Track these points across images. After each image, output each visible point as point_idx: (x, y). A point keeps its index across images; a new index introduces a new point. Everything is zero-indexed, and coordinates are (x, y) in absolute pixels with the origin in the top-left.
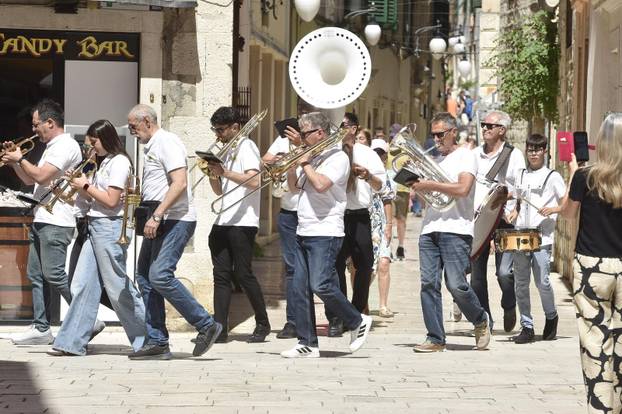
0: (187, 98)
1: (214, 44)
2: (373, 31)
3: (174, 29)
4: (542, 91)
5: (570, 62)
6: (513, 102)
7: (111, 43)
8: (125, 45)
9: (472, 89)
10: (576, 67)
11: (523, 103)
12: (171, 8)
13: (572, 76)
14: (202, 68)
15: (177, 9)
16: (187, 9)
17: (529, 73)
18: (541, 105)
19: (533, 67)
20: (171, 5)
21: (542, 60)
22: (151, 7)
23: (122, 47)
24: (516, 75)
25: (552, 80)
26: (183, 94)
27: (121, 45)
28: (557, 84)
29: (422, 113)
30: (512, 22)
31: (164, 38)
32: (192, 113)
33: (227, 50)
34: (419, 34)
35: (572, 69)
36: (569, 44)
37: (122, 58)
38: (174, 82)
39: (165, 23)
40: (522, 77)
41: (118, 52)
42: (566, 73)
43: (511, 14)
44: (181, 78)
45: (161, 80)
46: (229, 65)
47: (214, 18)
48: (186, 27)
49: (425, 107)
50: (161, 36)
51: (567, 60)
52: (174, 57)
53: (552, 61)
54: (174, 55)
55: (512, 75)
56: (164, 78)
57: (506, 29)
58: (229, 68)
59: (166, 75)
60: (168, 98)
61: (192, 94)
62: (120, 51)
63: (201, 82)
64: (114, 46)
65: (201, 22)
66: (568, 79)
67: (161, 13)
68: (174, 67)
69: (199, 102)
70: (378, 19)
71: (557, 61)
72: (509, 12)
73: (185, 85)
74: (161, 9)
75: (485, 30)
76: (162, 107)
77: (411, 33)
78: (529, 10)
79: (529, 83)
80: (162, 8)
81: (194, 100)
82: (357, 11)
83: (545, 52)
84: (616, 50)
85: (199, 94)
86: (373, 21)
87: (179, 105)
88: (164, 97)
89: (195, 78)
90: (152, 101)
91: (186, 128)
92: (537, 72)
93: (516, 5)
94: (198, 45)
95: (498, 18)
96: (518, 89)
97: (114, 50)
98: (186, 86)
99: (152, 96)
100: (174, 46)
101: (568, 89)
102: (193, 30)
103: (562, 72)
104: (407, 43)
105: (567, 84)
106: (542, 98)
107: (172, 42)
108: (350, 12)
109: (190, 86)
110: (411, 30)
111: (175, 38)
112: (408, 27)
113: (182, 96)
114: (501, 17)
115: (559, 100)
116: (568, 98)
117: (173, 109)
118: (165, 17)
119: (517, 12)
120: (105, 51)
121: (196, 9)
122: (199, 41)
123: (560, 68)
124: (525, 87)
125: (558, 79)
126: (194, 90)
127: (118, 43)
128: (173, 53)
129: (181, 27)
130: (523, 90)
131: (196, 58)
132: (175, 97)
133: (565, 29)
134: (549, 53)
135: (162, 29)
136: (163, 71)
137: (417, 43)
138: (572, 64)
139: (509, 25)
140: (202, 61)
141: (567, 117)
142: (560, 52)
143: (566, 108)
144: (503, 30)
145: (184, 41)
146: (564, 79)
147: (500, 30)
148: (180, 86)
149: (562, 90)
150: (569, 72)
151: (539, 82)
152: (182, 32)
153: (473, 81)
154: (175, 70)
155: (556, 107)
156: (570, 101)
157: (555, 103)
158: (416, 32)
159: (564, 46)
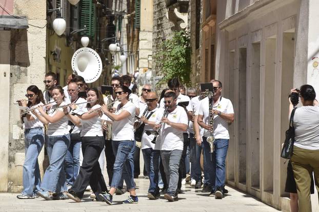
0: (23, 74)
1: (36, 47)
2: (85, 40)
3: (16, 39)
4: (183, 71)
6: (168, 76)
10: (203, 58)
12: (15, 29)
13: (201, 64)
14: (30, 59)
15: (18, 30)
16: (23, 30)
17: (176, 62)
18: (182, 78)
19: (178, 58)
20: (15, 27)
21: (182, 55)
22: (4, 28)
24: (169, 63)
25: (188, 65)
26: (20, 72)
28: (190, 67)
30: (160, 36)
31: (11, 44)
32: (25, 82)
33: (43, 50)
35: (199, 60)
36: (197, 47)
38: (16, 66)
39: (12, 36)
40: (172, 64)
42: (196, 62)
43: (159, 32)
44: (20, 64)
45: (9, 65)
46: (44, 57)
47: (36, 34)
48: (22, 38)
50: (9, 43)
51: (196, 55)
52: (16, 54)
53: (187, 55)
55: (168, 62)
56: (11, 64)
58: (44, 59)
59: (12, 62)
60: (13, 75)
61: (25, 72)
63: (30, 67)
65: (29, 36)
66: (197, 65)
67: (9, 32)
68: (16, 58)
69: (29, 76)
70: (88, 34)
71: (190, 56)
72: (158, 31)
73: (21, 68)
75: (142, 40)
76: (10, 79)
77: (100, 41)
78: (170, 30)
79: (176, 67)
80: (10, 28)
81: (26, 75)
82: (76, 30)
83: (184, 51)
84: (234, 51)
85: (29, 72)
86: (85, 35)
87: (19, 78)
88: (11, 74)
89: (26, 64)
90: (5, 76)
91: (22, 89)
92: (180, 61)
93: (162, 27)
95: (151, 34)
96: (170, 69)
98: (22, 68)
99: (5, 73)
100: (16, 48)
101: (197, 70)
102: (26, 40)
104: (98, 46)
105: (197, 67)
106: (183, 74)
107: (15, 46)
108: (73, 30)
109: (24, 68)
111: (17, 44)
113: (20, 74)
114: (153, 33)
115: (191, 76)
116: (197, 74)
117: (16, 80)
118: (11, 34)
119: (162, 31)
121: (28, 29)
122: (29, 45)
123: (192, 60)
126: (27, 70)
128: (16, 51)
129: (20, 38)
130: (173, 70)
131: (28, 54)
132: (17, 74)
133: (195, 39)
134: (186, 51)
135: (10, 39)
136: (11, 60)
137: (103, 46)
138: (199, 57)
139: (158, 37)
140: (30, 56)
141: (197, 84)
142: (192, 51)
143: (196, 79)
144: (155, 40)
145: (21, 45)
146: (195, 65)
147: (153, 40)
148: (19, 68)
149: (194, 70)
150: (198, 62)
151: (181, 66)
152: (20, 41)
153: (120, 66)
154: (16, 60)
155: (189, 79)
156: (199, 76)
157: (189, 77)
158: (102, 41)
159: (194, 48)
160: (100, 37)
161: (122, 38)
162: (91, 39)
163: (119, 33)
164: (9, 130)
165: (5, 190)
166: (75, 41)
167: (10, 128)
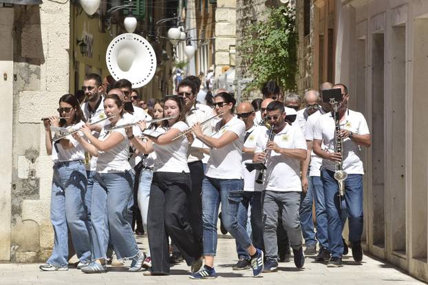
0: (34, 76)
1: (55, 34)
2: (130, 22)
3: (23, 21)
4: (284, 69)
5: (308, 47)
6: (261, 78)
10: (316, 51)
12: (21, 5)
13: (312, 59)
15: (26, 6)
16: (33, 6)
17: (273, 55)
18: (283, 81)
19: (276, 50)
20: (21, 3)
21: (283, 45)
22: (4, 4)
24: (263, 56)
25: (292, 60)
26: (30, 73)
28: (295, 64)
30: (248, 15)
31: (15, 29)
32: (37, 88)
33: (65, 38)
34: (159, 25)
35: (310, 52)
36: (307, 32)
38: (23, 64)
39: (15, 16)
40: (267, 59)
42: (305, 55)
43: (247, 9)
44: (28, 60)
45: (12, 62)
46: (67, 50)
47: (54, 13)
48: (32, 20)
50: (12, 27)
51: (305, 45)
52: (23, 44)
53: (291, 44)
54: (23, 42)
55: (261, 57)
56: (14, 61)
57: (242, 20)
58: (67, 52)
59: (17, 58)
60: (18, 77)
61: (38, 73)
63: (44, 64)
65: (44, 16)
66: (306, 60)
67: (12, 9)
68: (23, 51)
69: (43, 80)
70: (134, 13)
71: (295, 46)
72: (244, 7)
73: (31, 66)
74: (13, 6)
75: (220, 21)
76: (14, 84)
77: (153, 24)
78: (263, 5)
79: (273, 64)
81: (39, 78)
82: (117, 6)
83: (286, 39)
84: (364, 38)
85: (42, 74)
86: (130, 14)
87: (27, 82)
88: (15, 76)
89: (39, 60)
90: (5, 79)
91: (33, 100)
92: (280, 55)
93: (251, 1)
94: (42, 34)
95: (234, 11)
96: (264, 68)
98: (33, 67)
99: (5, 75)
100: (22, 35)
101: (307, 68)
102: (38, 22)
103: (300, 54)
104: (150, 32)
105: (305, 64)
106: (284, 75)
107: (21, 32)
108: (111, 7)
109: (35, 66)
110: (153, 21)
111: (24, 29)
112: (151, 18)
113: (29, 76)
114: (237, 11)
115: (297, 77)
116: (307, 75)
117: (22, 85)
118: (15, 13)
119: (251, 7)
121: (40, 6)
122: (42, 31)
124: (271, 67)
125: (296, 60)
126: (39, 70)
128: (22, 41)
129: (28, 20)
130: (269, 69)
131: (41, 45)
132: (24, 76)
133: (303, 21)
134: (289, 39)
135: (13, 21)
136: (14, 54)
137: (158, 31)
138: (310, 48)
139: (245, 17)
140: (45, 47)
142: (298, 39)
143: (305, 83)
144: (239, 22)
145: (31, 31)
146: (303, 60)
147: (237, 21)
148: (28, 67)
149: (301, 69)
150: (308, 55)
151: (281, 62)
152: (29, 24)
153: (186, 62)
154: (23, 55)
155: (294, 82)
156: (309, 77)
157: (294, 79)
158: (157, 23)
159: (301, 33)
160: (153, 17)
161: (187, 19)
162: (139, 20)
163: (184, 11)
164: (13, 165)
165: (5, 259)
166: (114, 23)
167: (13, 161)
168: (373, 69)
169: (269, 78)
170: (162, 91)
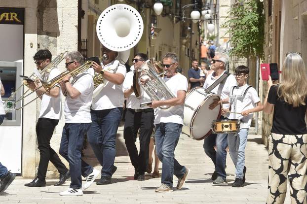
0: (52, 45)
1: (67, 14)
2: (158, 6)
3: (44, 5)
4: (255, 41)
5: (271, 25)
6: (238, 47)
7: (7, 14)
8: (16, 15)
9: (215, 40)
10: (274, 27)
11: (244, 48)
13: (272, 32)
17: (247, 30)
18: (254, 49)
19: (249, 27)
21: (255, 23)
23: (14, 16)
24: (240, 32)
25: (261, 34)
26: (49, 43)
27: (14, 15)
28: (263, 37)
29: (187, 54)
31: (39, 11)
32: (54, 54)
33: (75, 18)
34: (185, 9)
35: (272, 29)
36: (270, 14)
37: (14, 22)
38: (44, 36)
39: (39, 2)
40: (243, 33)
41: (12, 19)
42: (269, 31)
44: (48, 34)
45: (36, 35)
46: (76, 26)
48: (51, 4)
49: (188, 50)
50: (36, 10)
51: (269, 23)
52: (44, 22)
53: (260, 24)
54: (44, 20)
55: (238, 32)
56: (38, 34)
57: (234, 6)
58: (76, 28)
59: (40, 32)
60: (41, 46)
61: (55, 43)
62: (13, 18)
63: (60, 37)
64: (9, 16)
65: (60, 2)
66: (269, 34)
68: (44, 27)
69: (58, 48)
71: (263, 23)
73: (50, 38)
75: (222, 6)
77: (180, 8)
79: (247, 37)
81: (56, 46)
83: (257, 19)
84: (297, 18)
85: (58, 43)
86: (158, 1)
88: (39, 45)
89: (56, 34)
90: (32, 47)
92: (252, 30)
94: (58, 15)
96: (241, 40)
97: (9, 18)
98: (51, 38)
99: (31, 44)
100: (44, 15)
101: (270, 40)
102: (55, 6)
103: (266, 30)
104: (178, 14)
105: (269, 37)
106: (255, 45)
107: (43, 13)
109: (53, 38)
110: (180, 6)
111: (45, 11)
112: (178, 4)
113: (48, 45)
115: (265, 46)
116: (270, 45)
120: (4, 18)
122: (58, 12)
123: (265, 28)
124: (245, 39)
125: (264, 34)
126: (56, 41)
127: (12, 14)
129: (48, 5)
130: (244, 40)
131: (57, 22)
132: (44, 45)
133: (268, 6)
134: (259, 19)
135: (37, 5)
136: (38, 29)
137: (184, 14)
138: (272, 25)
139: (236, 3)
140: (60, 24)
141: (269, 56)
142: (265, 19)
143: (269, 51)
144: (233, 6)
145: (50, 12)
146: (267, 34)
147: (231, 6)
148: (48, 38)
149: (266, 40)
150: (270, 30)
151: (253, 36)
152: (49, 7)
153: (216, 36)
154: (45, 29)
155: (263, 50)
156: (271, 47)
157: (262, 48)
158: (183, 7)
159: (267, 15)
160: (180, 3)
164: (37, 108)
166: (148, 8)
167: (37, 106)
168: (302, 41)
169: (244, 47)
170: (188, 56)
